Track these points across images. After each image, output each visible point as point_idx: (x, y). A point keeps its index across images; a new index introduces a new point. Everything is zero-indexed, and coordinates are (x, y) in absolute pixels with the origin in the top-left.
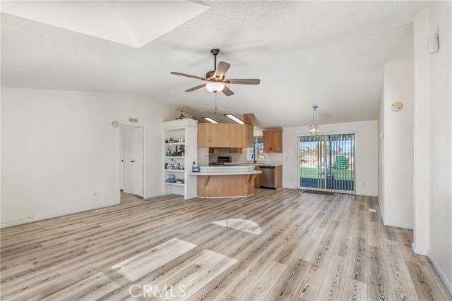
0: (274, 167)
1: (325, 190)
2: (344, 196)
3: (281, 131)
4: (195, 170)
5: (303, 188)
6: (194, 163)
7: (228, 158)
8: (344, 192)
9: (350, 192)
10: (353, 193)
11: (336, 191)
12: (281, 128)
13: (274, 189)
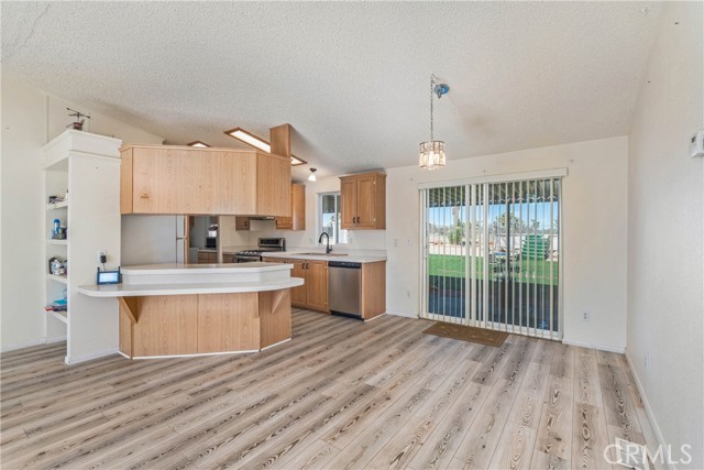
0: (358, 266)
1: (483, 324)
2: (533, 343)
3: (384, 177)
4: (104, 278)
5: (431, 316)
6: (104, 259)
7: (277, 241)
8: (532, 332)
9: (547, 334)
10: (555, 336)
11: (510, 328)
12: (382, 169)
13: (359, 318)
